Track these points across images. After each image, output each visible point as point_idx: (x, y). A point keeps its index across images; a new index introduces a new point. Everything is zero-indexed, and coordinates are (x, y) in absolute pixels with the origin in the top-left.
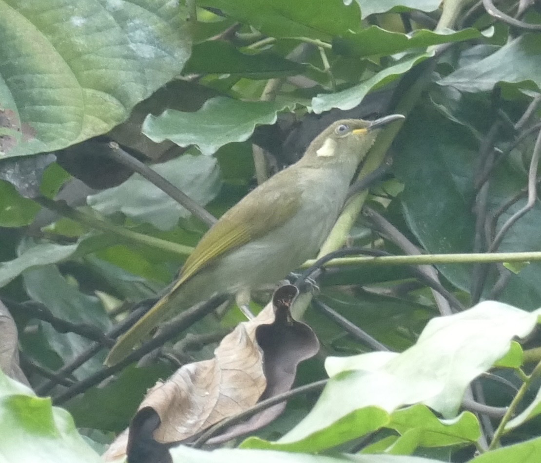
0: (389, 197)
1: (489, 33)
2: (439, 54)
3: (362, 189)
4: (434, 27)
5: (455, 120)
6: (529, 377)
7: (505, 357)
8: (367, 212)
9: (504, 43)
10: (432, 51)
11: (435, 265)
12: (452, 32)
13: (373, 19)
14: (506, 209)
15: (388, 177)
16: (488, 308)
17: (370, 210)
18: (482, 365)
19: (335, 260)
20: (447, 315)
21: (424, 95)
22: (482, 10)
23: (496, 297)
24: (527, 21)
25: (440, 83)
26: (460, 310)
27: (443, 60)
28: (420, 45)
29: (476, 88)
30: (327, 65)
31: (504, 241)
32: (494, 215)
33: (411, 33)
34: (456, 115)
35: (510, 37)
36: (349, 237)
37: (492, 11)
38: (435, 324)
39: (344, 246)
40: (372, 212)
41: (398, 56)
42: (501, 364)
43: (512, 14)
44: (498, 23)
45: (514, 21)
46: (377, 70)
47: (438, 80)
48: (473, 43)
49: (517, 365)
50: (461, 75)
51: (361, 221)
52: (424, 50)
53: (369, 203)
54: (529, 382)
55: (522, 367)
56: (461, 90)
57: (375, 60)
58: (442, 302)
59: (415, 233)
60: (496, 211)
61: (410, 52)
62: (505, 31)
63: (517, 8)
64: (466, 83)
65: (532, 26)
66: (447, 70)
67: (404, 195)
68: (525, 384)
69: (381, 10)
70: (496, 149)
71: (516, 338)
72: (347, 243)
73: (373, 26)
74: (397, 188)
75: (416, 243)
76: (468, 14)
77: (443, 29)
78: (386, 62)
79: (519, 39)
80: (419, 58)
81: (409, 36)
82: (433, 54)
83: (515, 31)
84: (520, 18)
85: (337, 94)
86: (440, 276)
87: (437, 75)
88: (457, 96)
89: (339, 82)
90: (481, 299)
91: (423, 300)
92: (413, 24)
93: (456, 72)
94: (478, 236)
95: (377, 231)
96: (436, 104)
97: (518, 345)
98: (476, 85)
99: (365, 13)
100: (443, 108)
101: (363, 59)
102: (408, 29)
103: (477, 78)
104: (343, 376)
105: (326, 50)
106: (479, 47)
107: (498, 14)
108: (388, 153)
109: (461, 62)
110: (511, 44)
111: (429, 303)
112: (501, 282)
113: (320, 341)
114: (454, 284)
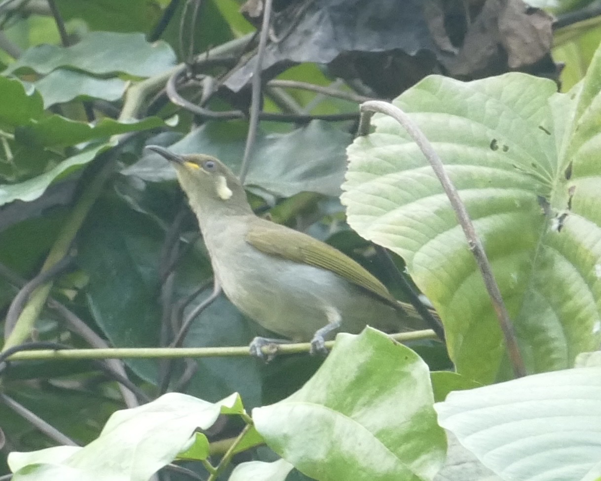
0: (75, 289)
1: (173, 122)
2: (122, 144)
3: (45, 281)
4: (116, 116)
5: (139, 210)
6: (216, 469)
7: (190, 449)
8: (51, 304)
9: (188, 131)
10: (115, 140)
11: (121, 358)
12: (135, 121)
13: (56, 108)
14: (192, 299)
15: (71, 268)
16: (172, 399)
17: (55, 302)
18: (164, 458)
19: (19, 354)
20: (134, 407)
21: (108, 185)
22: (165, 99)
23: (183, 390)
24: (211, 109)
25: (126, 172)
26: (146, 402)
27: (126, 149)
28: (104, 133)
29: (161, 178)
30: (9, 155)
31: (191, 331)
32: (180, 306)
33: (94, 122)
34: (141, 204)
35: (193, 127)
36: (33, 329)
37: (175, 99)
38: (118, 416)
39: (29, 339)
40: (56, 304)
41: (81, 146)
42: (187, 456)
43: (196, 102)
44: (182, 111)
45: (198, 109)
46: (60, 159)
47: (121, 169)
48: (157, 131)
49: (203, 457)
50: (146, 164)
51: (45, 313)
52: (107, 139)
53: (54, 295)
54: (215, 473)
55: (208, 458)
56: (145, 179)
58: (129, 396)
59: (101, 325)
60: (181, 302)
61: (93, 142)
62: (189, 119)
63: (201, 96)
64: (151, 172)
65: (215, 114)
66: (131, 159)
67: (89, 287)
68: (212, 475)
69: (65, 99)
70: (182, 239)
71: (198, 430)
72: (32, 335)
73: (56, 115)
74: (82, 280)
75: (102, 336)
76: (151, 102)
77: (126, 117)
78: (71, 152)
79: (202, 127)
80: (101, 147)
81: (92, 125)
82: (116, 144)
83: (199, 119)
84: (203, 106)
85: (20, 185)
86: (127, 369)
87: (121, 164)
88: (142, 186)
89: (22, 172)
90: (168, 390)
92: (96, 112)
93: (140, 161)
94: (164, 328)
95: (63, 325)
96: (121, 195)
97: (203, 437)
98: (161, 175)
99: (48, 102)
100: (129, 199)
101: (46, 149)
102: (91, 118)
103: (160, 167)
104: (27, 470)
105: (9, 140)
106: (162, 136)
107: (181, 102)
108: (72, 245)
110: (195, 132)
111: (116, 396)
112: (188, 373)
113: (5, 434)
114: (142, 376)
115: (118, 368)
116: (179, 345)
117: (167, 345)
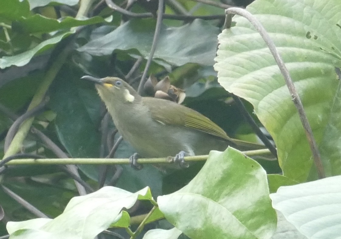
0: (48, 121)
1: (110, 20)
2: (78, 32)
3: (30, 116)
4: (74, 15)
6: (134, 233)
7: (119, 221)
8: (34, 130)
9: (119, 25)
10: (74, 30)
11: (76, 164)
12: (86, 19)
13: (37, 10)
15: (46, 109)
16: (107, 190)
17: (35, 129)
18: (103, 226)
19: (13, 161)
20: (83, 195)
21: (69, 58)
22: (105, 5)
23: (114, 184)
24: (132, 11)
25: (79, 50)
26: (91, 192)
27: (80, 36)
28: (67, 26)
29: (102, 54)
30: (8, 38)
31: (119, 148)
32: (112, 132)
33: (61, 19)
35: (122, 22)
36: (22, 146)
37: (111, 5)
38: (75, 200)
39: (19, 152)
40: (36, 130)
41: (52, 33)
42: (116, 225)
43: (124, 7)
44: (115, 13)
45: (125, 11)
46: (40, 41)
47: (76, 48)
48: (99, 25)
49: (126, 226)
50: (92, 45)
51: (30, 136)
52: (69, 29)
53: (35, 125)
54: (134, 236)
55: (129, 227)
56: (92, 54)
57: (38, 35)
58: (81, 188)
59: (63, 144)
60: (114, 130)
61: (61, 30)
62: (119, 18)
63: (126, 4)
64: (97, 50)
65: (135, 14)
66: (83, 42)
67: (56, 121)
68: (132, 237)
69: (42, 4)
71: (124, 209)
72: (21, 149)
73: (37, 14)
74: (52, 116)
75: (64, 151)
76: (96, 7)
77: (81, 16)
78: (45, 37)
79: (127, 23)
80: (66, 34)
81: (59, 21)
82: (75, 32)
83: (125, 18)
84: (128, 10)
85: (14, 57)
86: (79, 171)
87: (77, 45)
88: (89, 58)
89: (16, 49)
90: (104, 185)
91: (69, 185)
92: (62, 13)
93: (89, 43)
94: (102, 146)
95: (40, 142)
96: (76, 64)
97: (127, 213)
98: (101, 51)
99: (32, 6)
100: (81, 66)
101: (31, 35)
102: (59, 16)
103: (101, 47)
104: (19, 233)
105: (8, 29)
106: (102, 28)
107: (115, 7)
108: (47, 94)
109: (92, 36)
110: (123, 26)
111: (73, 188)
112: (117, 174)
113: (4, 211)
114: (88, 176)
115: (74, 171)
116: (112, 157)
117: (104, 156)
